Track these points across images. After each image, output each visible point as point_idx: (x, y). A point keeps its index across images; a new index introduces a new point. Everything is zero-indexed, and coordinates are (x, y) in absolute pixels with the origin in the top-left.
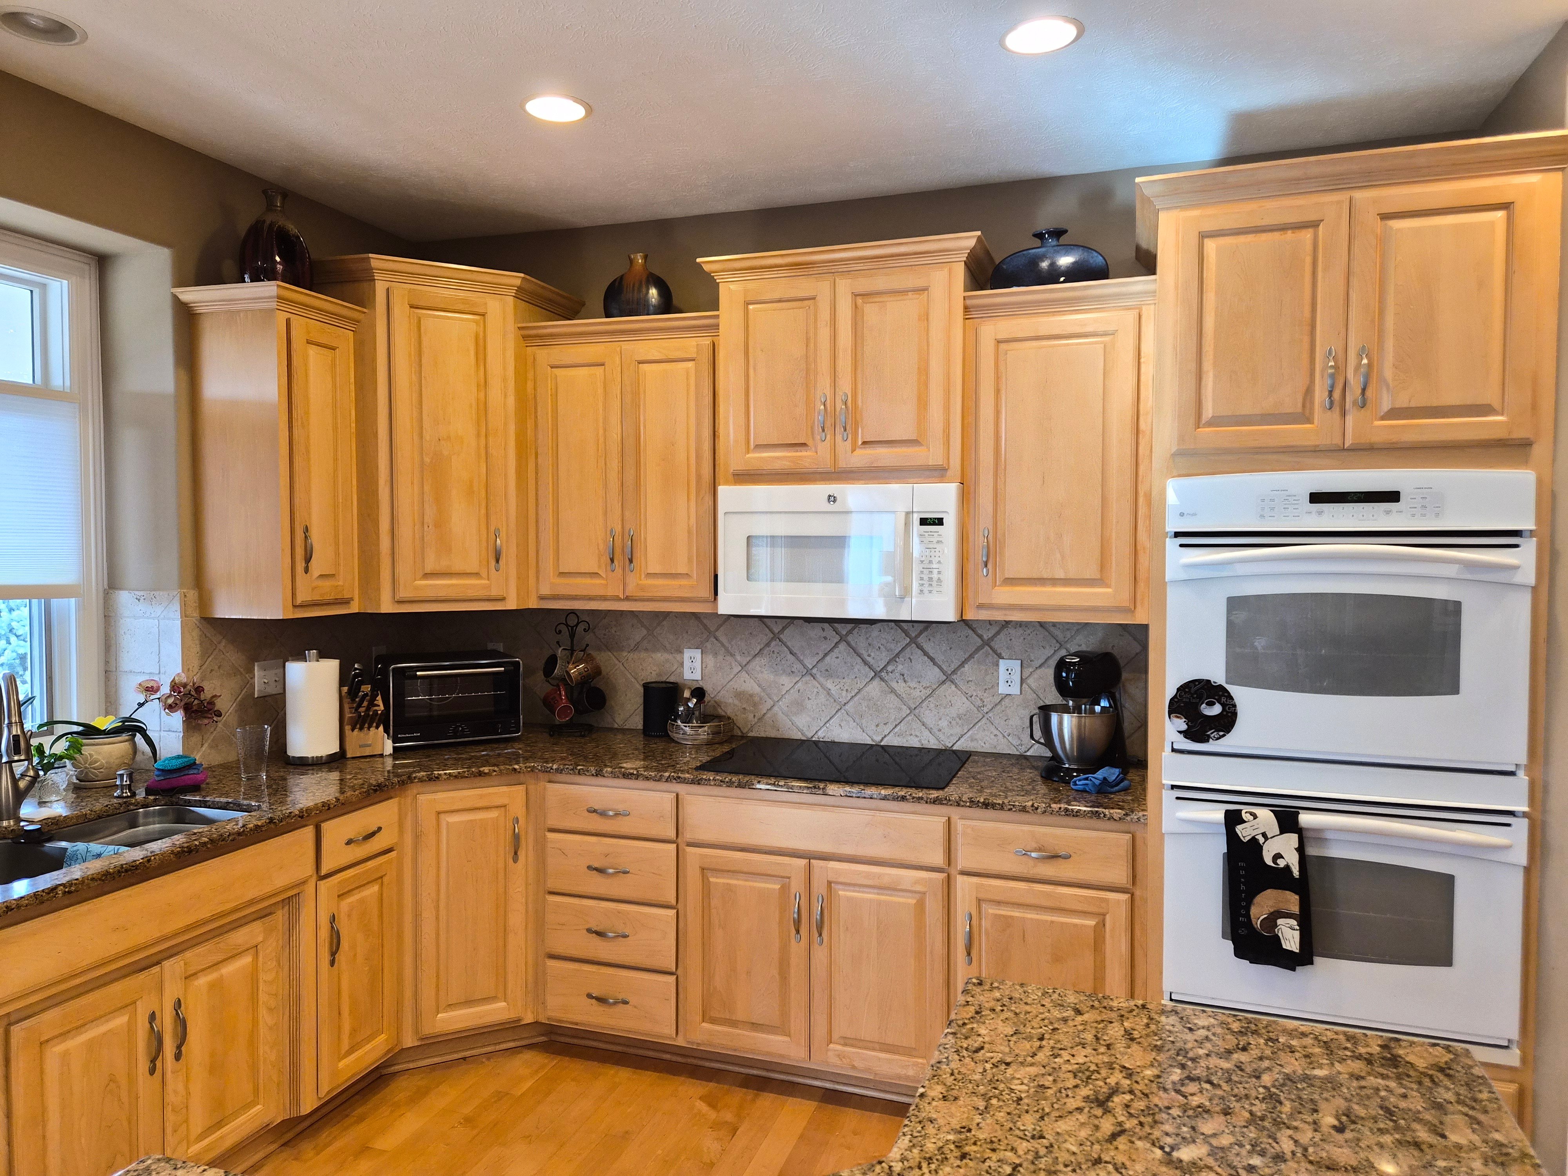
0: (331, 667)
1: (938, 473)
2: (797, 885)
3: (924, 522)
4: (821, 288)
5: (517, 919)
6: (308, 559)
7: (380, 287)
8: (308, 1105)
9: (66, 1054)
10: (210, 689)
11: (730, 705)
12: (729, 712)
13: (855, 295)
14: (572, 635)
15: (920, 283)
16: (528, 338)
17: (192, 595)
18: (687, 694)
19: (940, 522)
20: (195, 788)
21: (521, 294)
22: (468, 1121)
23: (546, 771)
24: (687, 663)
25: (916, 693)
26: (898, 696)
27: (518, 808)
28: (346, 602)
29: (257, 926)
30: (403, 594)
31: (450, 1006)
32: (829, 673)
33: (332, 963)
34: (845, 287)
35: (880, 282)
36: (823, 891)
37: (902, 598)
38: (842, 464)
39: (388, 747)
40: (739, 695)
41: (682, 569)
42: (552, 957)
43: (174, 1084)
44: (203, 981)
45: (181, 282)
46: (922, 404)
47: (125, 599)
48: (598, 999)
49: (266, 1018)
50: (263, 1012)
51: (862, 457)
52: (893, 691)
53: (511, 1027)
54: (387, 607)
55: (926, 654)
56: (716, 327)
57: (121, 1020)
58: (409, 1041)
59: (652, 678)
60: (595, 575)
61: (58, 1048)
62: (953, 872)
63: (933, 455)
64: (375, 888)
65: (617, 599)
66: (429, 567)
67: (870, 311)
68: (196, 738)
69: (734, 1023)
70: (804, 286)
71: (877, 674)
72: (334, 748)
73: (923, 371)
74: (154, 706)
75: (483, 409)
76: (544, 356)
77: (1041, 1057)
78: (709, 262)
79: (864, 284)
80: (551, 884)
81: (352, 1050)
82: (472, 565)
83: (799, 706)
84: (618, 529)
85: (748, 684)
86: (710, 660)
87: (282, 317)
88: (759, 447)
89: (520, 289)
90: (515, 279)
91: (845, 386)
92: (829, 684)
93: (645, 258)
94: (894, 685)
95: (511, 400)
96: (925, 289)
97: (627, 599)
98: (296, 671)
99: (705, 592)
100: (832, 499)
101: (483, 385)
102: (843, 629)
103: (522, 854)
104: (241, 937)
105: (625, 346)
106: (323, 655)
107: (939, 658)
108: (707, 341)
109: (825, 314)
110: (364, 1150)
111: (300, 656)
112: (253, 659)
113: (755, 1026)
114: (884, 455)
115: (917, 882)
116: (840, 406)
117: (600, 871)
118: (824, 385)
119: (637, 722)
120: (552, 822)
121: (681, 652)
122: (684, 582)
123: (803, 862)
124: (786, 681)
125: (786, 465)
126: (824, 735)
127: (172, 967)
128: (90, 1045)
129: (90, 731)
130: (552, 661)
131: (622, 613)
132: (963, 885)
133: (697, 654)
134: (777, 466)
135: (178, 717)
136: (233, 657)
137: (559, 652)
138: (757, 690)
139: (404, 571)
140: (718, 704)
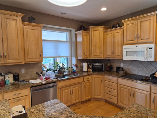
0: (87, 63)
1: (152, 43)
2: (130, 90)
3: (149, 49)
4: (136, 21)
5: (102, 88)
6: (84, 54)
7: (91, 29)
8: (83, 101)
9: (64, 92)
10: (78, 65)
11: (127, 70)
12: (126, 70)
13: (140, 22)
14: (109, 61)
15: (149, 19)
16: (105, 32)
17: (76, 57)
18: (121, 68)
19: (152, 49)
20: (76, 73)
21: (104, 28)
22: (96, 106)
23: (104, 75)
24: (121, 65)
25: (151, 70)
26: (148, 70)
27: (102, 78)
28: (88, 58)
29: (79, 85)
30: (92, 57)
31: (96, 95)
32: (139, 67)
33: (85, 89)
34: (139, 21)
35: (144, 19)
36: (134, 92)
37: (146, 58)
38: (138, 42)
39: (91, 71)
40: (127, 69)
41: (119, 55)
42: (105, 93)
43: (72, 96)
44: (74, 88)
45: (76, 31)
46: (149, 34)
47: (72, 57)
48: (110, 98)
49: (79, 93)
50: (79, 92)
51: (141, 41)
52: (147, 70)
53: (102, 99)
54: (91, 58)
55: (152, 65)
56: (123, 28)
57: (68, 90)
58: (92, 98)
59: (118, 66)
60: (110, 55)
61: (64, 91)
62: (151, 92)
63: (151, 40)
64: (89, 83)
65: (112, 58)
66: (95, 54)
67: (142, 23)
68: (77, 69)
69: (123, 104)
70: (134, 22)
71: (145, 67)
72: (87, 71)
73: (150, 30)
74: (74, 66)
75: (100, 39)
76: (106, 33)
77: (137, 113)
78: (122, 21)
79: (142, 20)
80: (105, 86)
81: (87, 97)
82: (99, 54)
83: (135, 70)
84: (113, 51)
85: (129, 68)
86: (124, 65)
87: (82, 33)
88: (128, 41)
89: (104, 27)
90: (103, 26)
91: (139, 33)
92: (139, 68)
93: (117, 22)
94: (148, 69)
95: (103, 38)
96: (150, 20)
97: (114, 58)
98: (84, 64)
99: (122, 57)
100: (137, 46)
101: (100, 37)
102: (141, 62)
103: (102, 82)
104: (77, 85)
105: (114, 31)
106: (86, 62)
107: (154, 66)
108: (123, 30)
109: (136, 25)
110: (87, 106)
111: (84, 62)
112: (81, 63)
113: (126, 105)
114: (144, 41)
115: (146, 93)
116: (138, 35)
117: (110, 85)
118: (136, 33)
119: (116, 71)
120: (105, 80)
121: (121, 63)
122: (120, 56)
123: (131, 88)
124: (133, 68)
125: (131, 43)
126: (138, 74)
127: (72, 87)
128: (66, 92)
129: (69, 68)
130: (107, 64)
131: (115, 59)
132: (152, 94)
133: (123, 64)
134: (130, 43)
135: (75, 67)
136: (80, 62)
137: (108, 63)
138: (130, 68)
139: (93, 55)
140: (125, 70)
